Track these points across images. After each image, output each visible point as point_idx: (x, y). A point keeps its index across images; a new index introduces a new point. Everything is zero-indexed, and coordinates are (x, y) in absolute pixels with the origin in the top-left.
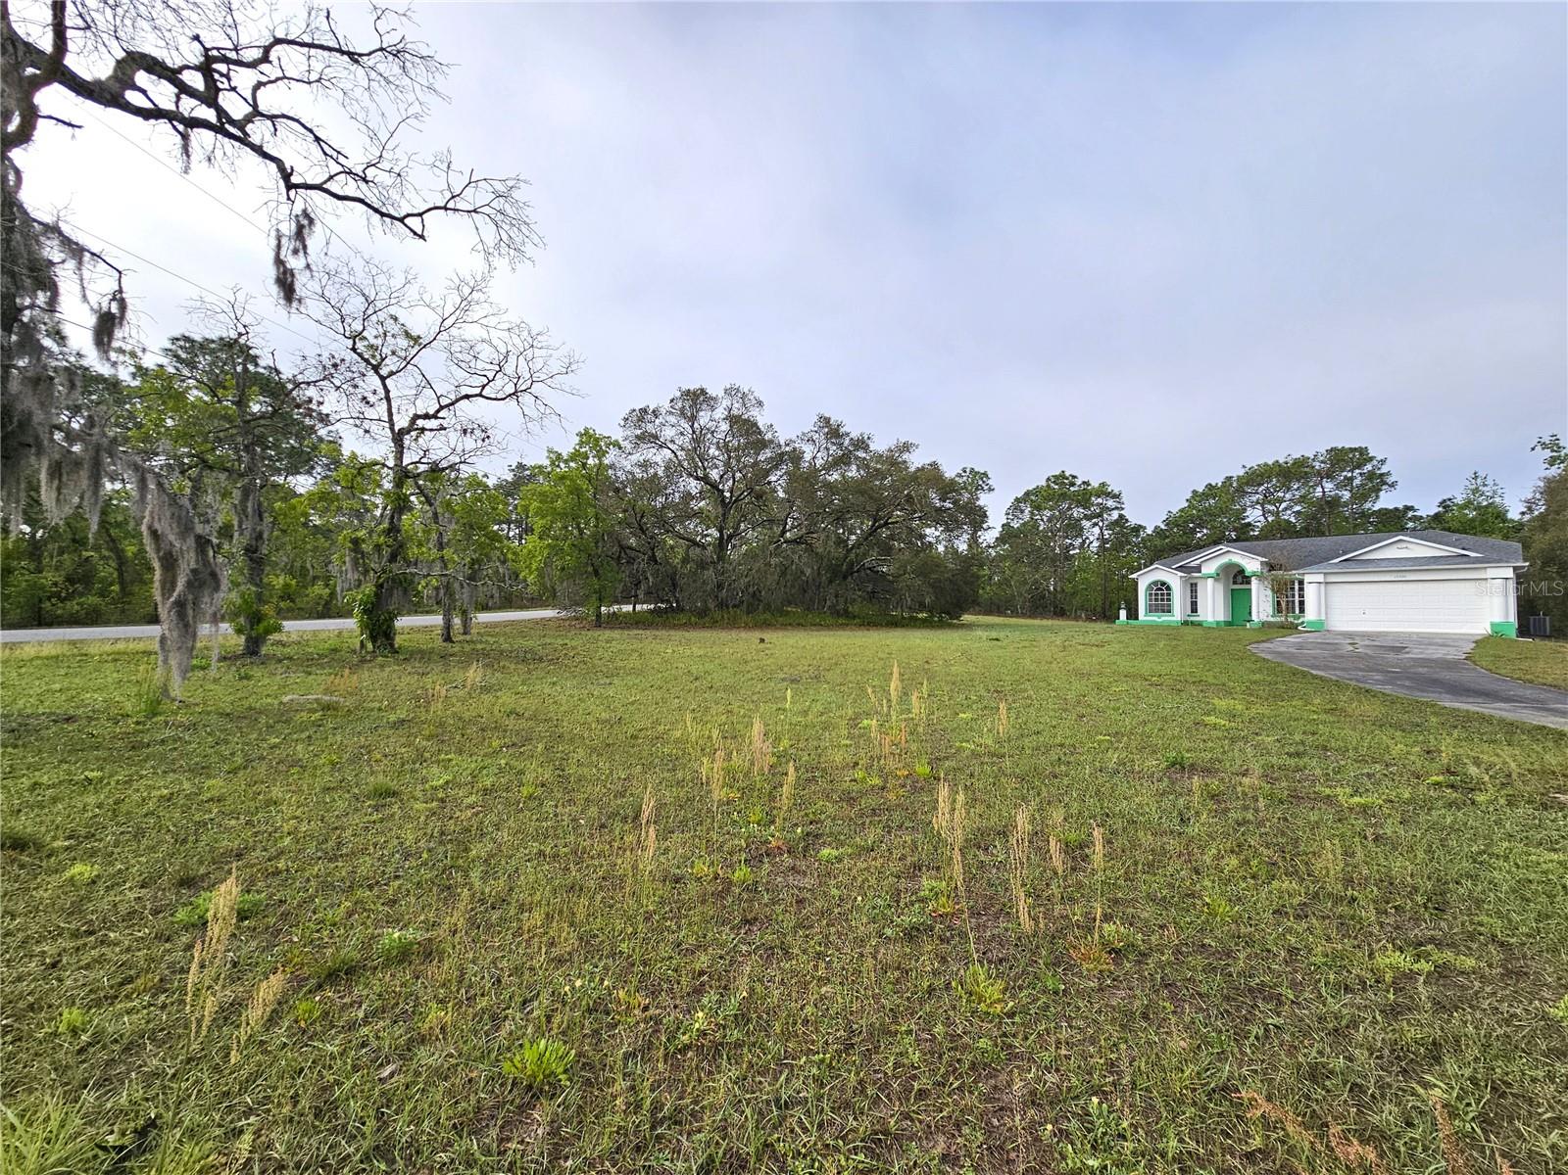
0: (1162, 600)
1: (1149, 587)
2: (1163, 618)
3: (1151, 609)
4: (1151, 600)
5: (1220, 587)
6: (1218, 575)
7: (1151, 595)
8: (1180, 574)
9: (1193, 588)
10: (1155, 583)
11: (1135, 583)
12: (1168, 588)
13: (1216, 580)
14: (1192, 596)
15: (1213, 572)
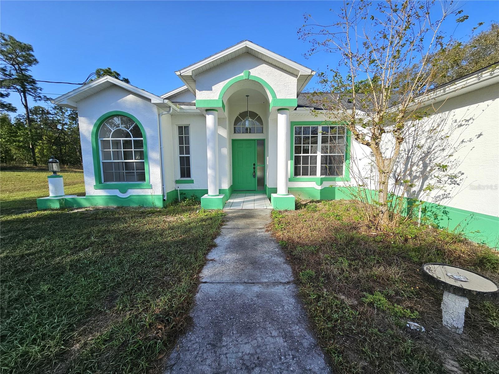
0: (127, 155)
1: (100, 127)
2: (131, 192)
3: (108, 174)
4: (107, 155)
6: (223, 105)
7: (106, 144)
9: (184, 135)
10: (112, 119)
12: (138, 131)
14: (181, 149)
15: (217, 98)
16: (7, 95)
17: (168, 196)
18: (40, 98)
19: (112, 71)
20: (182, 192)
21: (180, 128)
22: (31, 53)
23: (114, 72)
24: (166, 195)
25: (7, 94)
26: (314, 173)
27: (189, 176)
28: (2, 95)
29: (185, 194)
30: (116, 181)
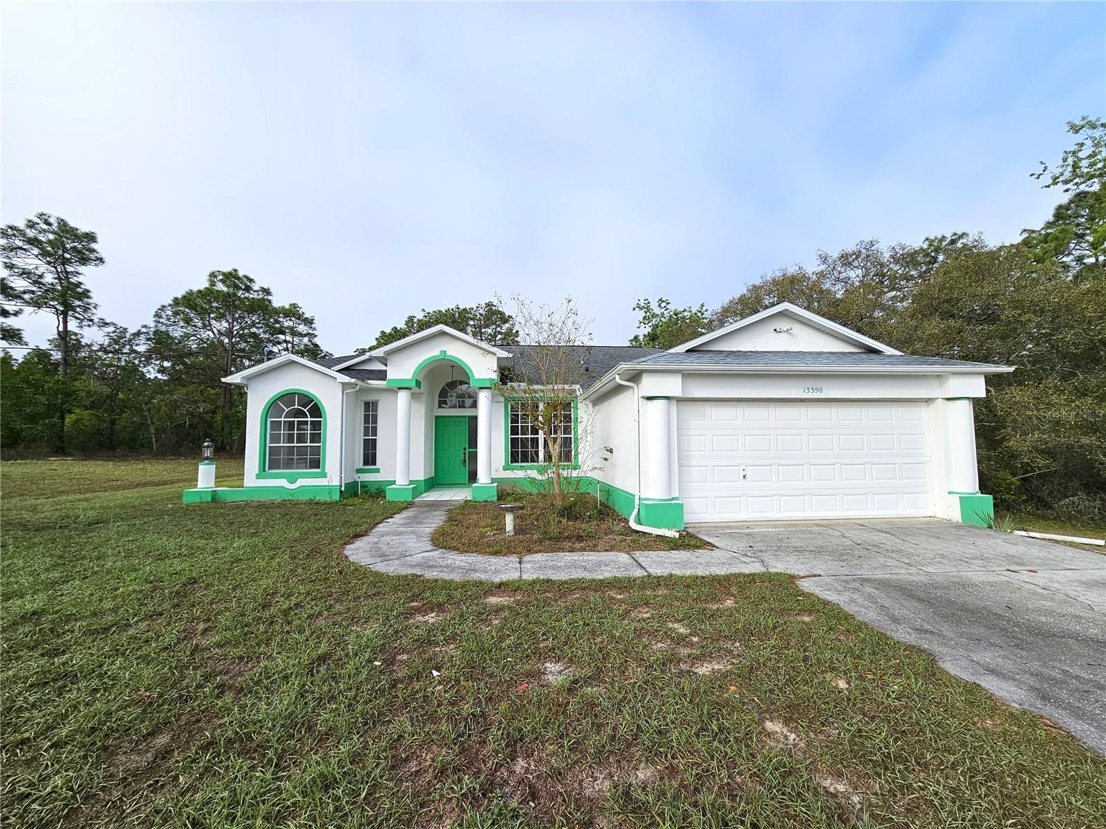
0: (301, 438)
1: (273, 407)
2: (301, 482)
3: (274, 461)
4: (275, 438)
5: (420, 410)
6: (418, 384)
7: (276, 425)
8: (346, 379)
9: (370, 413)
10: (287, 397)
11: (237, 396)
12: (316, 411)
13: (414, 396)
14: (366, 429)
15: (411, 378)
16: (16, 314)
17: (345, 487)
18: (91, 323)
19: (241, 274)
20: (363, 484)
21: (367, 404)
22: (93, 246)
23: (244, 276)
24: (343, 485)
25: (18, 312)
26: (535, 459)
27: (374, 463)
28: (5, 313)
29: (367, 486)
30: (283, 468)
